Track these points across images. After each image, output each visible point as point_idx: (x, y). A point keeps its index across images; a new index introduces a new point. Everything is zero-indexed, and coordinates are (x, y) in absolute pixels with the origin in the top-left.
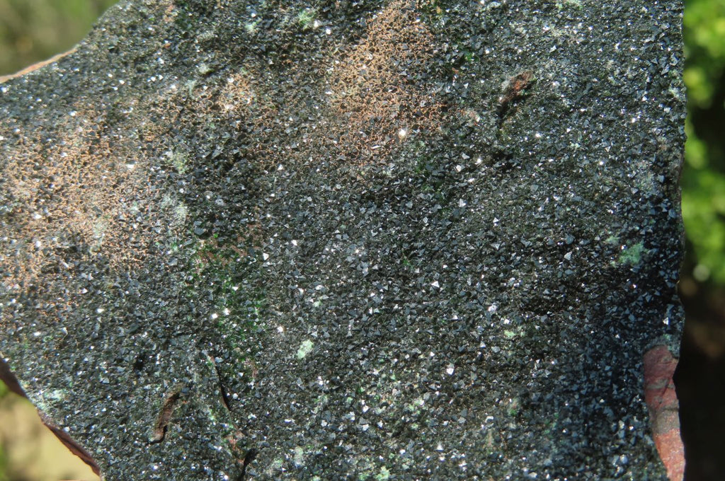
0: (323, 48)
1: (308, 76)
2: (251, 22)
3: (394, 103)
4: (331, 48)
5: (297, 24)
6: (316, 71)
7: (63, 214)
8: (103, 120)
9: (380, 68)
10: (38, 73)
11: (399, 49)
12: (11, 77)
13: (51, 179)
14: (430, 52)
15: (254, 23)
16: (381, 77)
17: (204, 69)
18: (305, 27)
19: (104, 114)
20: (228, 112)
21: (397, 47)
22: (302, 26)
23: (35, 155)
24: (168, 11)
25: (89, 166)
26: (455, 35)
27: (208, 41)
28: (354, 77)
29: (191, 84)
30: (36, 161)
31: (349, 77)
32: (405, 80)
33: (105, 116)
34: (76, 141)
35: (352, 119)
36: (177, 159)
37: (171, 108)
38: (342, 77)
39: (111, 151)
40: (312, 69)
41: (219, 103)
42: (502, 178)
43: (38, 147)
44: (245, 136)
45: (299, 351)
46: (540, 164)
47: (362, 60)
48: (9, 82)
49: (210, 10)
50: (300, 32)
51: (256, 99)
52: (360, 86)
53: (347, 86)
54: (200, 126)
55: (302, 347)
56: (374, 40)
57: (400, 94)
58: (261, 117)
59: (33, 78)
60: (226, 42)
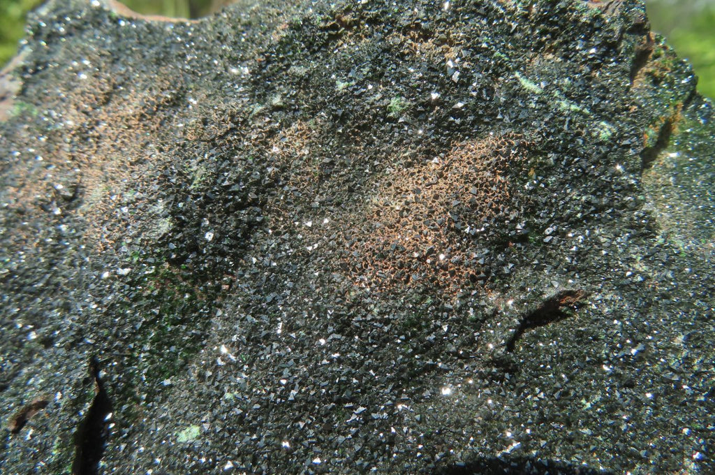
0: (395, 145)
1: (366, 163)
2: (344, 81)
3: (426, 242)
4: (403, 149)
5: (385, 107)
6: (376, 163)
7: (86, 161)
8: (169, 96)
9: (436, 197)
10: (155, 24)
11: (467, 189)
12: (134, 15)
13: (97, 123)
14: (497, 211)
15: (346, 83)
16: (431, 207)
17: (277, 101)
18: (391, 115)
19: (174, 92)
20: (273, 155)
21: (466, 186)
22: (389, 112)
23: (99, 94)
24: (279, 27)
25: (131, 130)
26: (532, 208)
27: (298, 77)
28: (407, 191)
29: (258, 108)
30: (97, 99)
31: (403, 188)
32: (453, 225)
33: (174, 94)
34: (136, 102)
35: (378, 231)
36: (198, 172)
37: (223, 121)
38: (397, 184)
39: (157, 129)
40: (375, 159)
41: (270, 140)
42: (486, 386)
43: (108, 88)
44: (274, 187)
45: (183, 432)
46: (536, 399)
47: (425, 178)
48: (130, 20)
49: (316, 48)
50: (384, 116)
51: (305, 158)
52: (407, 203)
53: (395, 196)
54: (240, 153)
55: (188, 430)
56: (448, 166)
57: (440, 236)
58: (299, 177)
59: (149, 26)
60: (313, 87)
